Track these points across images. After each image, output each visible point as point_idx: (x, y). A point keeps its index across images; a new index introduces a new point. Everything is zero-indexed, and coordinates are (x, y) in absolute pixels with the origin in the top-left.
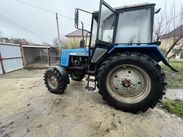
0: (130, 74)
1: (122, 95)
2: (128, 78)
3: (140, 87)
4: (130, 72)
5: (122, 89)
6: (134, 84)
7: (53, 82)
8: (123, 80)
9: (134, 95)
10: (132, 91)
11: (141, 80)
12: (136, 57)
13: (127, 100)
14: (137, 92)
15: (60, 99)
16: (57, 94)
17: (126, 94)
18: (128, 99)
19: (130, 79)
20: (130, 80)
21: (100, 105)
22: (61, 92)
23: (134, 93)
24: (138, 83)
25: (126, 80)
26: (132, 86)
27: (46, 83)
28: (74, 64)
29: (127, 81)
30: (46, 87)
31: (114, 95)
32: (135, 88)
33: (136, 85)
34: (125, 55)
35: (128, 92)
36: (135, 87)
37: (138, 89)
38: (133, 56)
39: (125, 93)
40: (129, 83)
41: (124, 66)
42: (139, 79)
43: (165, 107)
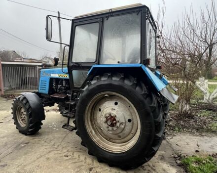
0: (116, 107)
1: (109, 139)
2: (114, 113)
3: (131, 127)
4: (116, 104)
5: (107, 129)
6: (121, 122)
7: (23, 116)
8: (107, 115)
9: (126, 139)
10: (121, 134)
11: (132, 116)
12: (119, 81)
13: (114, 147)
14: (129, 134)
15: (27, 142)
16: (26, 135)
17: (114, 138)
18: (116, 146)
19: (115, 114)
20: (115, 116)
21: (79, 153)
22: (30, 132)
23: (125, 137)
24: (127, 120)
25: (110, 115)
26: (118, 124)
27: (15, 118)
28: (57, 90)
29: (112, 117)
30: (15, 124)
31: (96, 139)
32: (124, 129)
33: (124, 124)
34: (106, 79)
35: (115, 134)
36: (123, 127)
37: (129, 131)
38: (116, 80)
39: (112, 136)
40: (115, 120)
41: (105, 94)
42: (129, 115)
43: (182, 165)
